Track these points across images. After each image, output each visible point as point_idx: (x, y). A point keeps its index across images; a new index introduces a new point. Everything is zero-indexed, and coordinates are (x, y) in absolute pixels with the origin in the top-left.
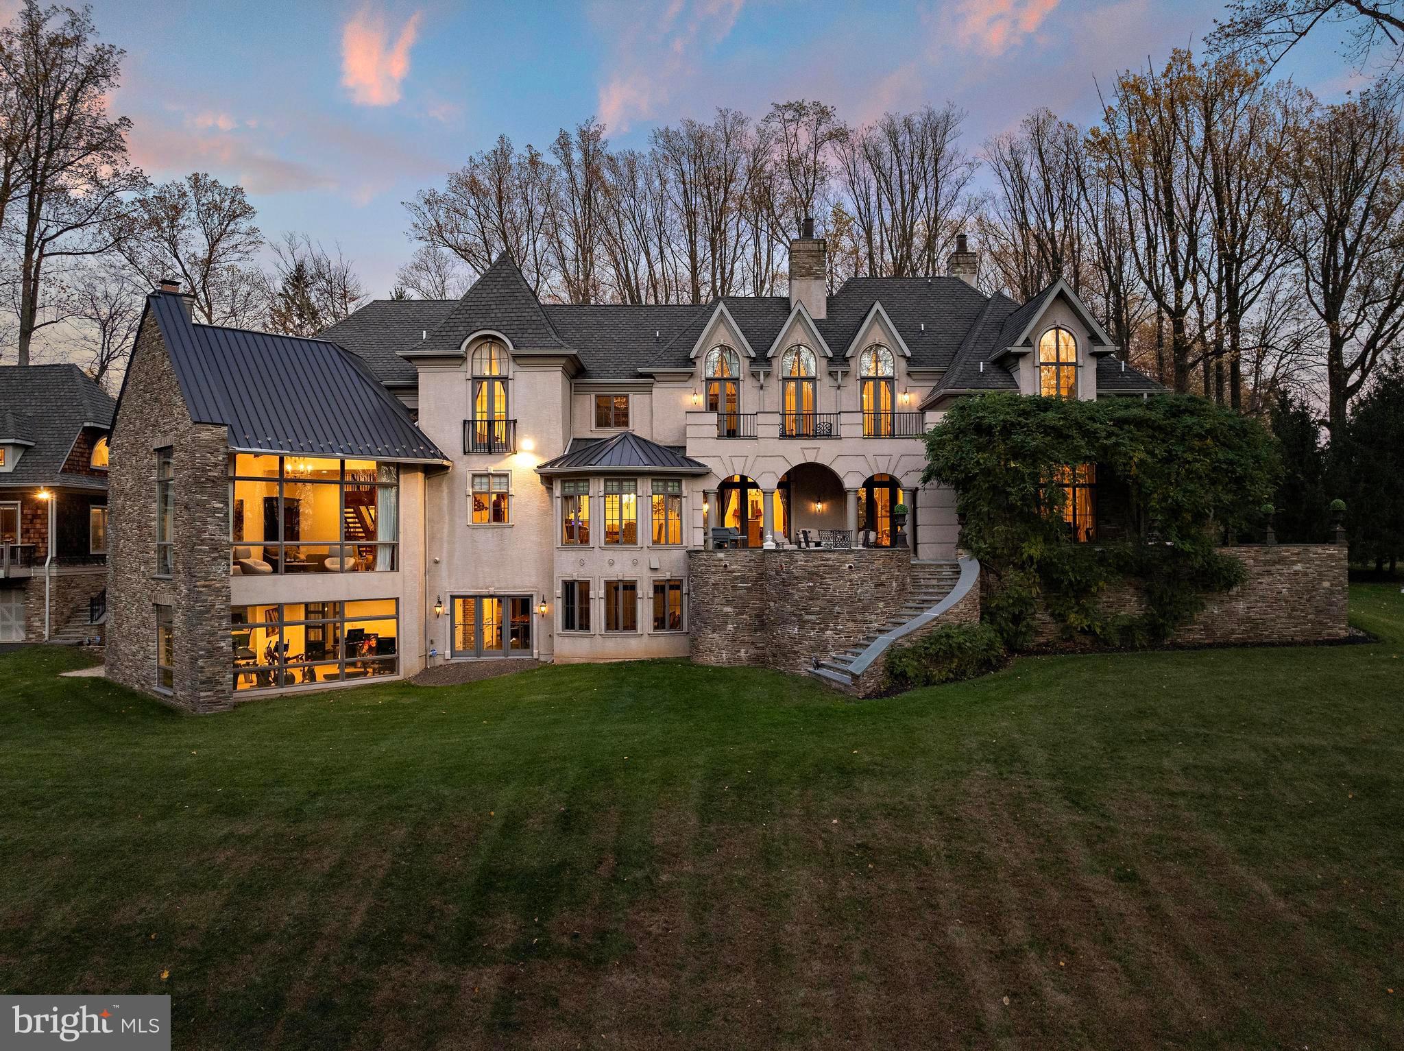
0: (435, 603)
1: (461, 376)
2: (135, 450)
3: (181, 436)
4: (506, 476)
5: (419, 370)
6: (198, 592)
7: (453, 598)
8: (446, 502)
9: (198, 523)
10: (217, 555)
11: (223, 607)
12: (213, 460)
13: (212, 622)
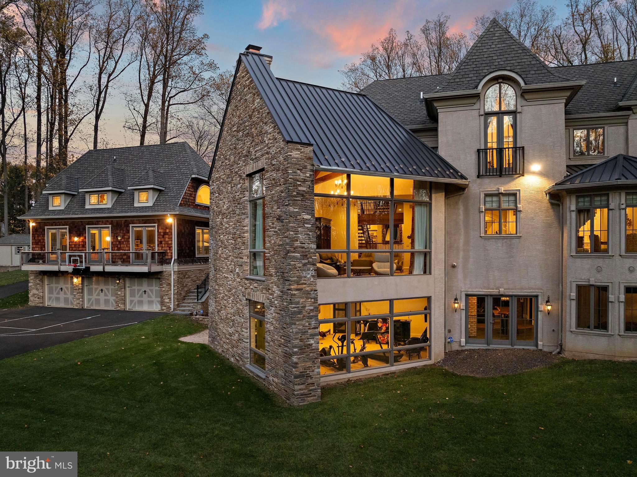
0: (453, 301)
1: (475, 113)
2: (230, 180)
3: (273, 158)
4: (515, 195)
5: (439, 111)
6: (292, 295)
7: (467, 296)
8: (461, 217)
9: (292, 233)
10: (306, 261)
11: (312, 308)
12: (302, 176)
13: (304, 322)
